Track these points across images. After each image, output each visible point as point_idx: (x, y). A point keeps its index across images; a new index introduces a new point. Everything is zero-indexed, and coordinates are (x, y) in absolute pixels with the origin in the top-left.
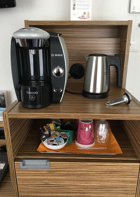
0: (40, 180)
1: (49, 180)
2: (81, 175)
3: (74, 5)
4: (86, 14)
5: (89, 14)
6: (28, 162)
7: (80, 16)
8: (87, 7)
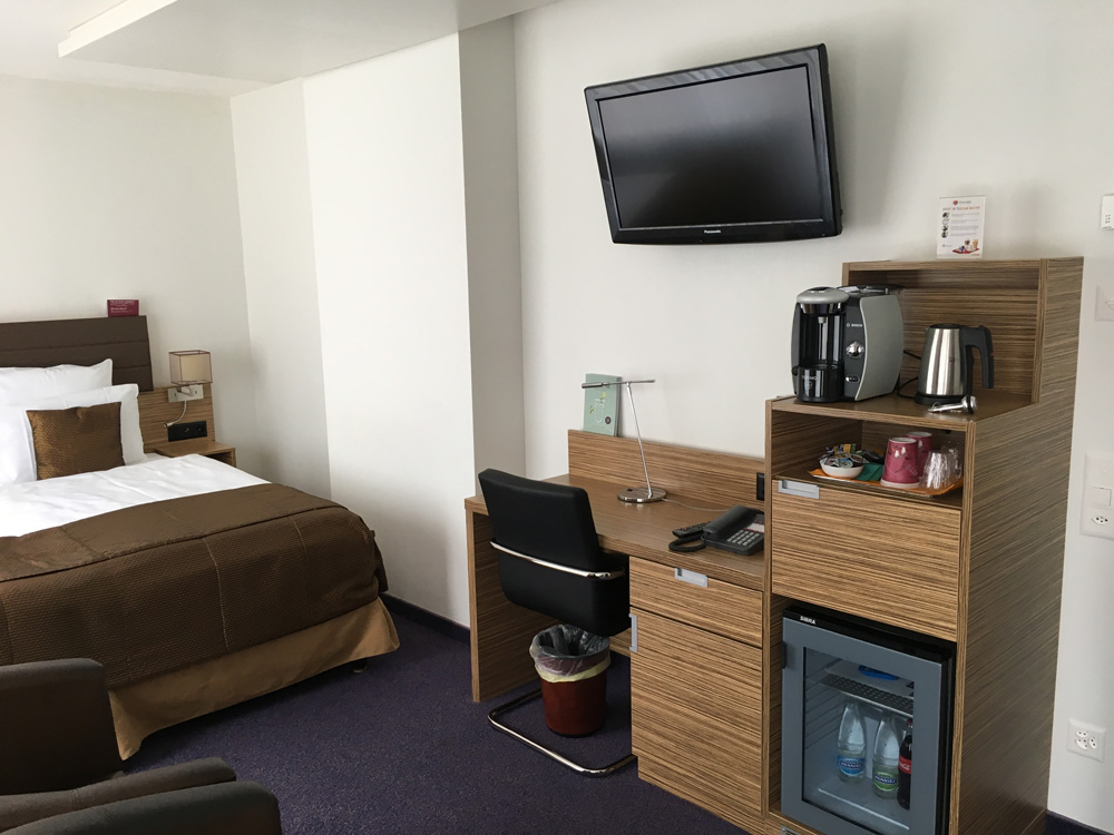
0: (805, 518)
1: (818, 520)
2: (866, 518)
3: (945, 229)
4: (971, 243)
5: (976, 243)
6: (791, 484)
7: (957, 247)
8: (971, 231)
